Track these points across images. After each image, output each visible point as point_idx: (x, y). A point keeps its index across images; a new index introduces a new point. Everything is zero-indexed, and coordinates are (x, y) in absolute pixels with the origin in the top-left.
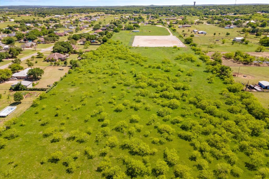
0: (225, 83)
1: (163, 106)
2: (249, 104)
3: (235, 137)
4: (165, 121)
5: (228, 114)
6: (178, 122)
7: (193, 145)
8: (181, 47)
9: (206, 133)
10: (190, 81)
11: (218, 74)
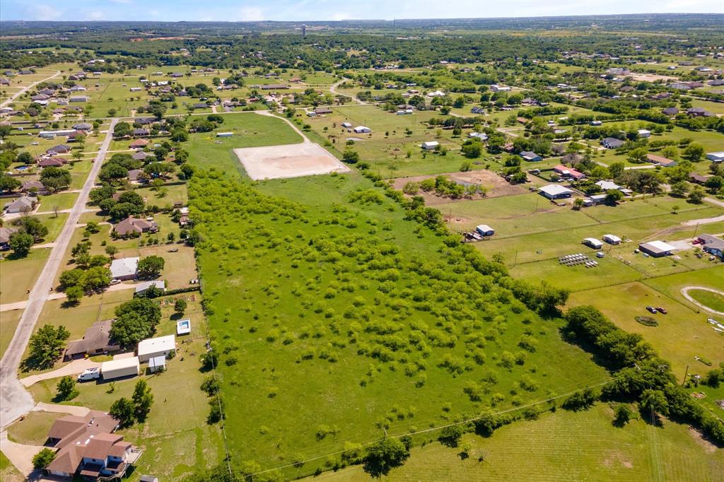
0: (439, 235)
1: (382, 280)
2: (473, 260)
3: (469, 298)
4: (393, 296)
5: (455, 275)
6: (408, 295)
7: (433, 313)
8: (343, 171)
9: (441, 300)
10: (394, 239)
11: (426, 221)
